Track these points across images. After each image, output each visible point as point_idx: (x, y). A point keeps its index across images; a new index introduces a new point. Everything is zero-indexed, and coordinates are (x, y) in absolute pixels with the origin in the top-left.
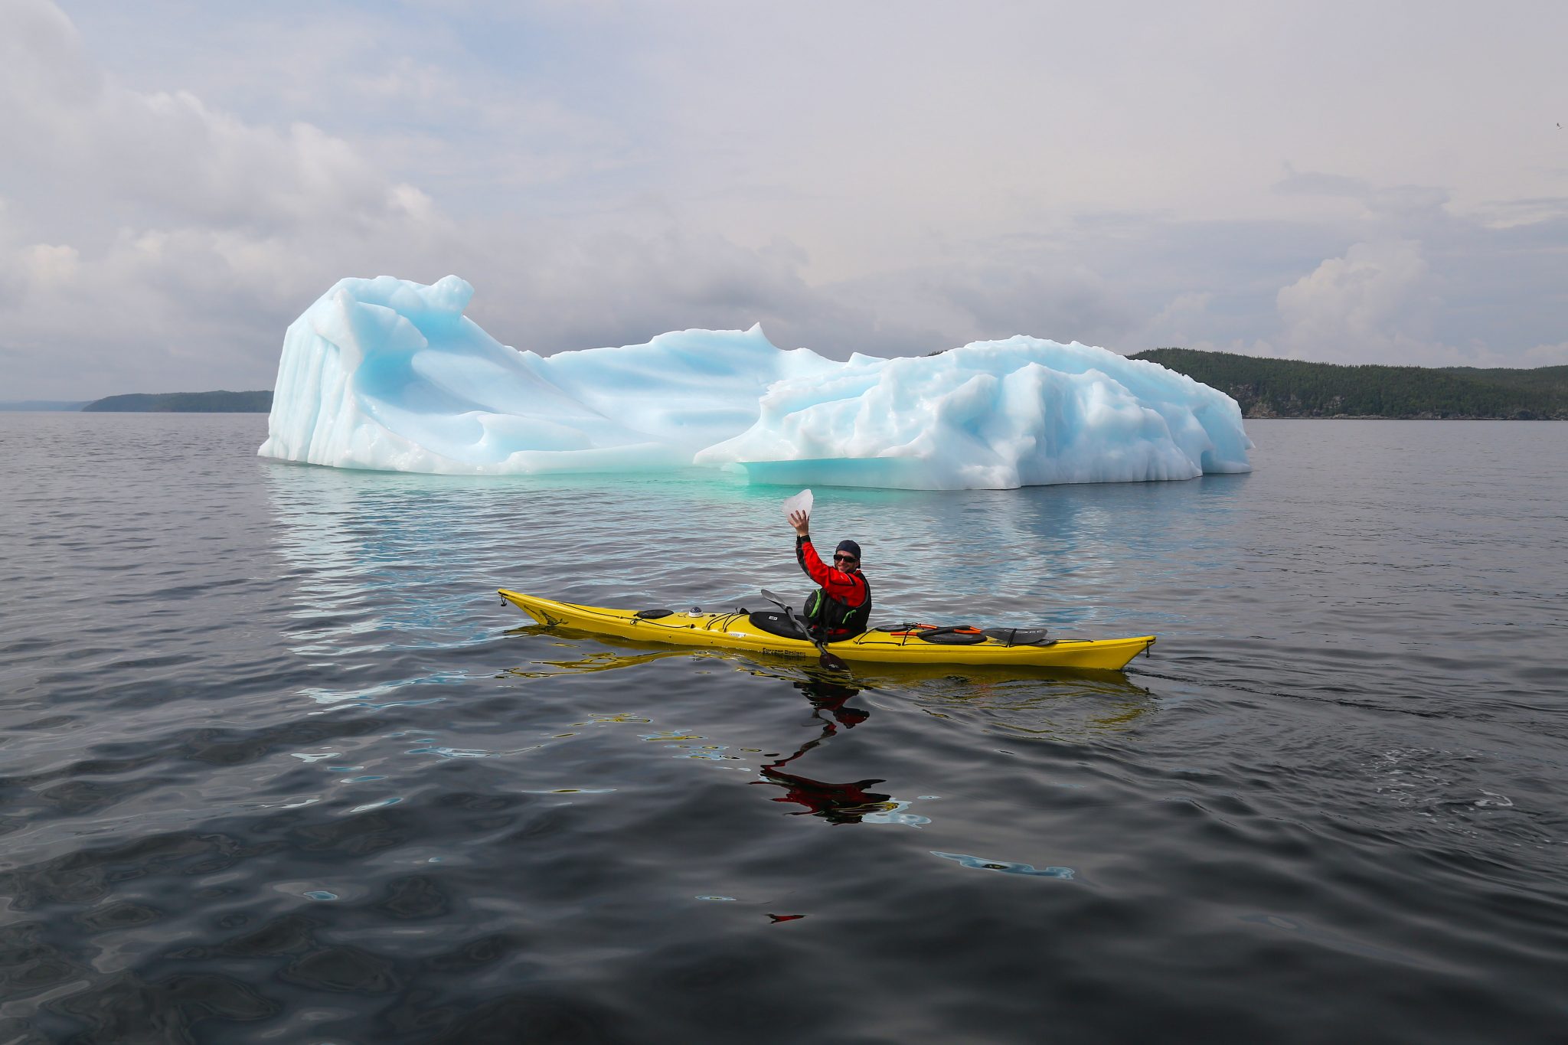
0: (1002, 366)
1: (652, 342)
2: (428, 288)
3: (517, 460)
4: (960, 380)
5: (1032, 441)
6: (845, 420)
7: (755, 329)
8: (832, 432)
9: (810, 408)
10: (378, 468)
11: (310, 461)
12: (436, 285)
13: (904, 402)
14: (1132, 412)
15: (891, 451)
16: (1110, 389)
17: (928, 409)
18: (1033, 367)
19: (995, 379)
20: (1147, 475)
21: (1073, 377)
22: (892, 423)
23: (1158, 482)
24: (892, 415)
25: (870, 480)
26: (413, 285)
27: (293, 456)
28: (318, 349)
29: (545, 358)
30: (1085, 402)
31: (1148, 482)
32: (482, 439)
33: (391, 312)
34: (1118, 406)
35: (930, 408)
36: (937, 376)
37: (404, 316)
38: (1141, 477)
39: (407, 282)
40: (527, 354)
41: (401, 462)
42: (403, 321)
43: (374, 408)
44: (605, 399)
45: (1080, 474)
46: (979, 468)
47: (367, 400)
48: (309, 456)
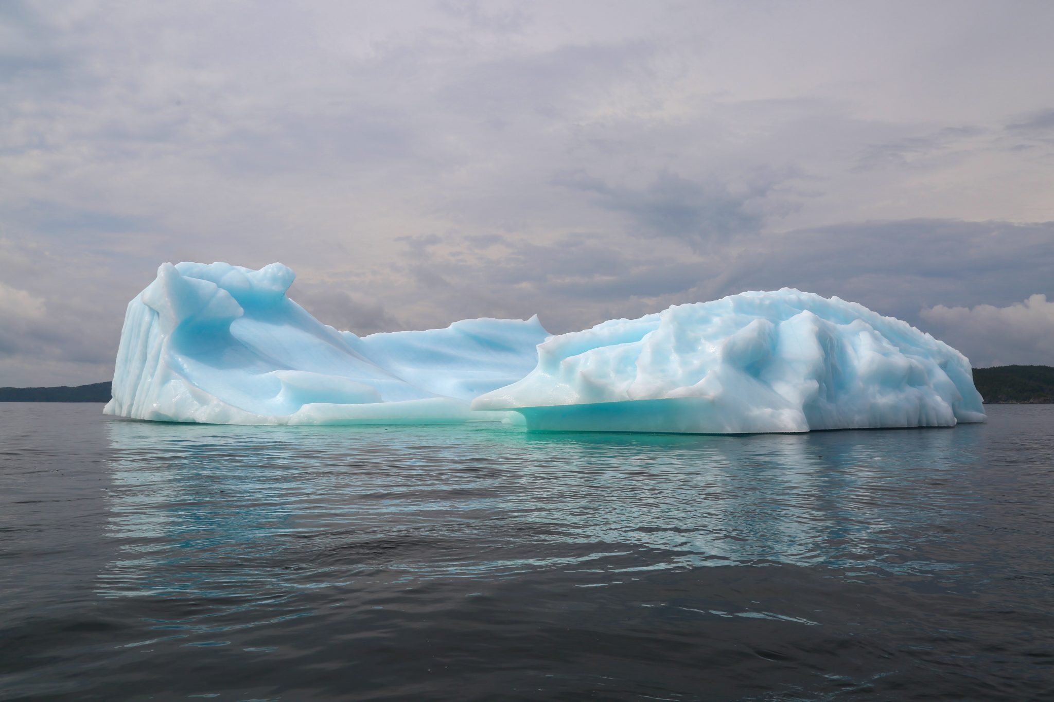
0: (777, 313)
1: (450, 327)
2: (255, 272)
3: (309, 411)
4: (739, 325)
5: (814, 385)
6: (626, 363)
7: (534, 319)
8: (612, 375)
9: (589, 352)
10: (180, 420)
11: (133, 416)
12: (262, 271)
13: (685, 345)
14: (900, 360)
15: (678, 392)
16: (875, 338)
17: (711, 351)
18: (806, 314)
19: (772, 325)
20: (920, 421)
21: (841, 327)
22: (675, 365)
23: (930, 428)
24: (674, 358)
25: (654, 424)
26: (243, 269)
27: (124, 414)
28: (147, 318)
29: (362, 338)
30: (856, 351)
31: (920, 428)
32: (280, 394)
33: (213, 285)
34: (885, 354)
35: (713, 350)
36: (716, 320)
37: (224, 289)
38: (915, 424)
39: (239, 267)
40: (346, 333)
41: (200, 415)
42: (222, 292)
43: (185, 366)
44: (409, 371)
45: (859, 420)
46: (768, 411)
47: (180, 359)
48: (132, 412)
